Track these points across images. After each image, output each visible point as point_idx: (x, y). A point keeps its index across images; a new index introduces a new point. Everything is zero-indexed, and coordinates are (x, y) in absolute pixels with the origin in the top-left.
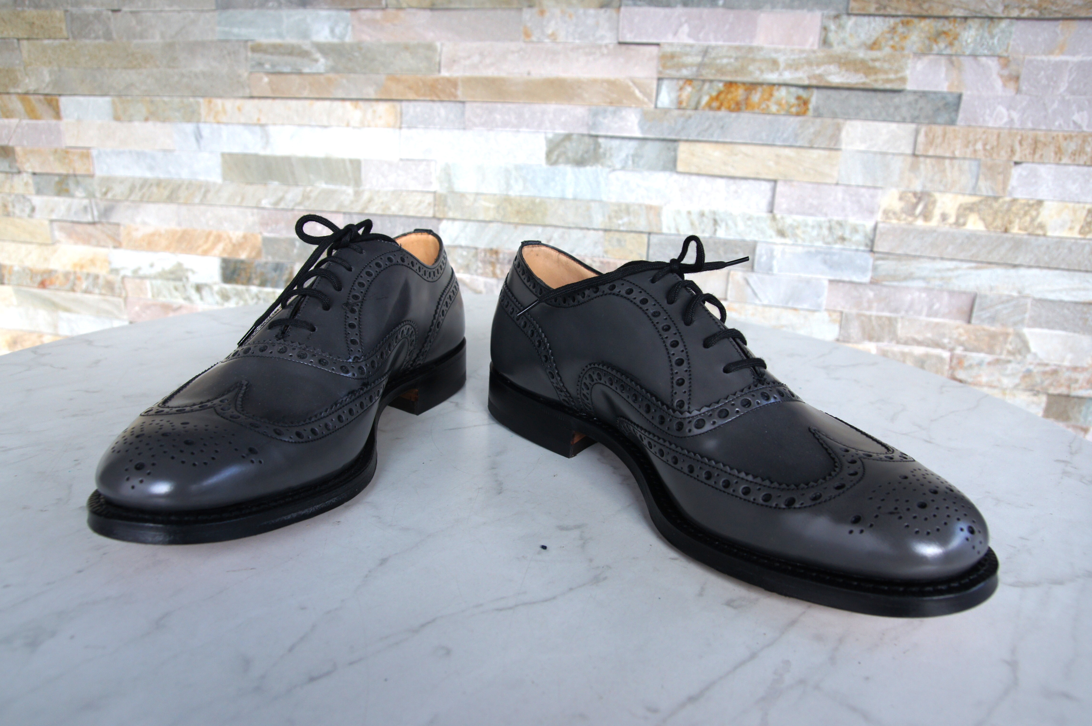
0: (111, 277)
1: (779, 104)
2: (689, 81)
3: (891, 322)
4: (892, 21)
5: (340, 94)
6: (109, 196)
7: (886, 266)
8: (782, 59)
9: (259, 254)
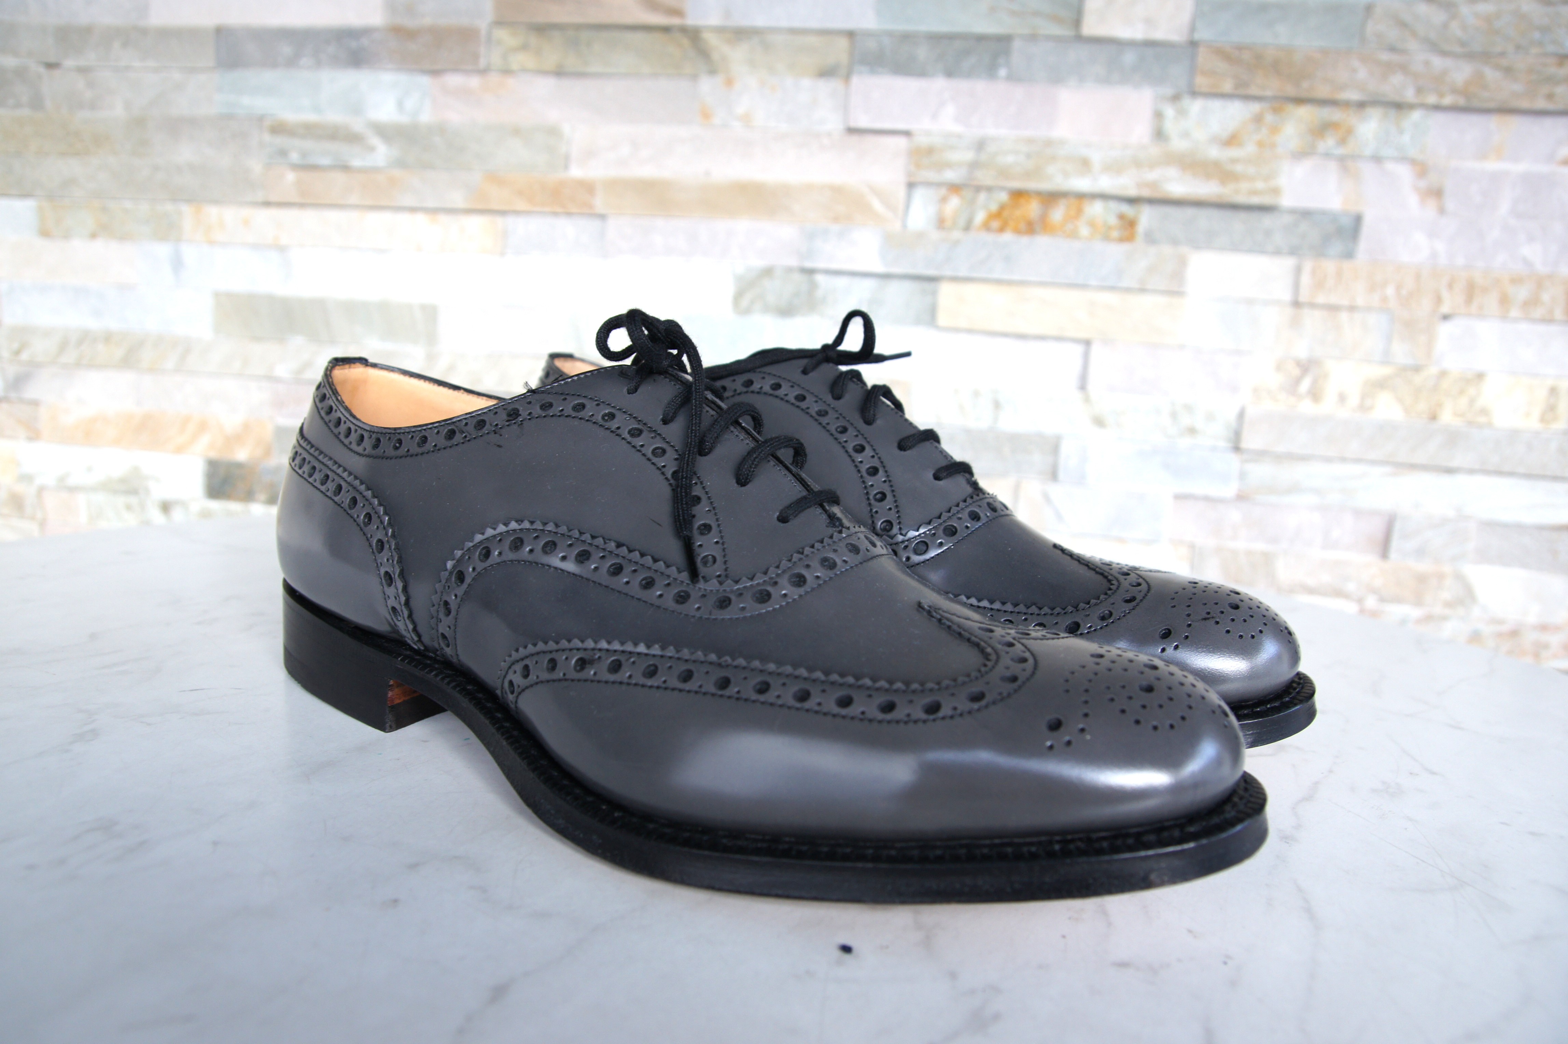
0: (20, 488)
1: (1092, 224)
2: (955, 188)
3: (1268, 558)
4: (1255, 107)
5: (408, 200)
6: (25, 356)
7: (1260, 472)
8: (1096, 158)
9: (268, 452)
